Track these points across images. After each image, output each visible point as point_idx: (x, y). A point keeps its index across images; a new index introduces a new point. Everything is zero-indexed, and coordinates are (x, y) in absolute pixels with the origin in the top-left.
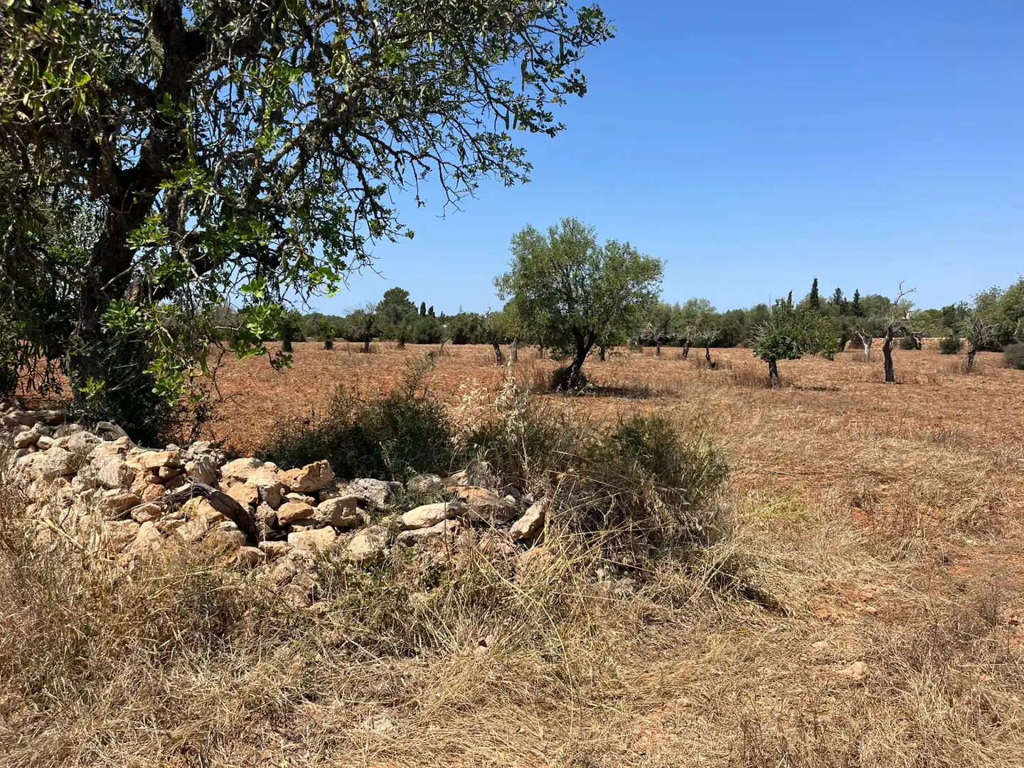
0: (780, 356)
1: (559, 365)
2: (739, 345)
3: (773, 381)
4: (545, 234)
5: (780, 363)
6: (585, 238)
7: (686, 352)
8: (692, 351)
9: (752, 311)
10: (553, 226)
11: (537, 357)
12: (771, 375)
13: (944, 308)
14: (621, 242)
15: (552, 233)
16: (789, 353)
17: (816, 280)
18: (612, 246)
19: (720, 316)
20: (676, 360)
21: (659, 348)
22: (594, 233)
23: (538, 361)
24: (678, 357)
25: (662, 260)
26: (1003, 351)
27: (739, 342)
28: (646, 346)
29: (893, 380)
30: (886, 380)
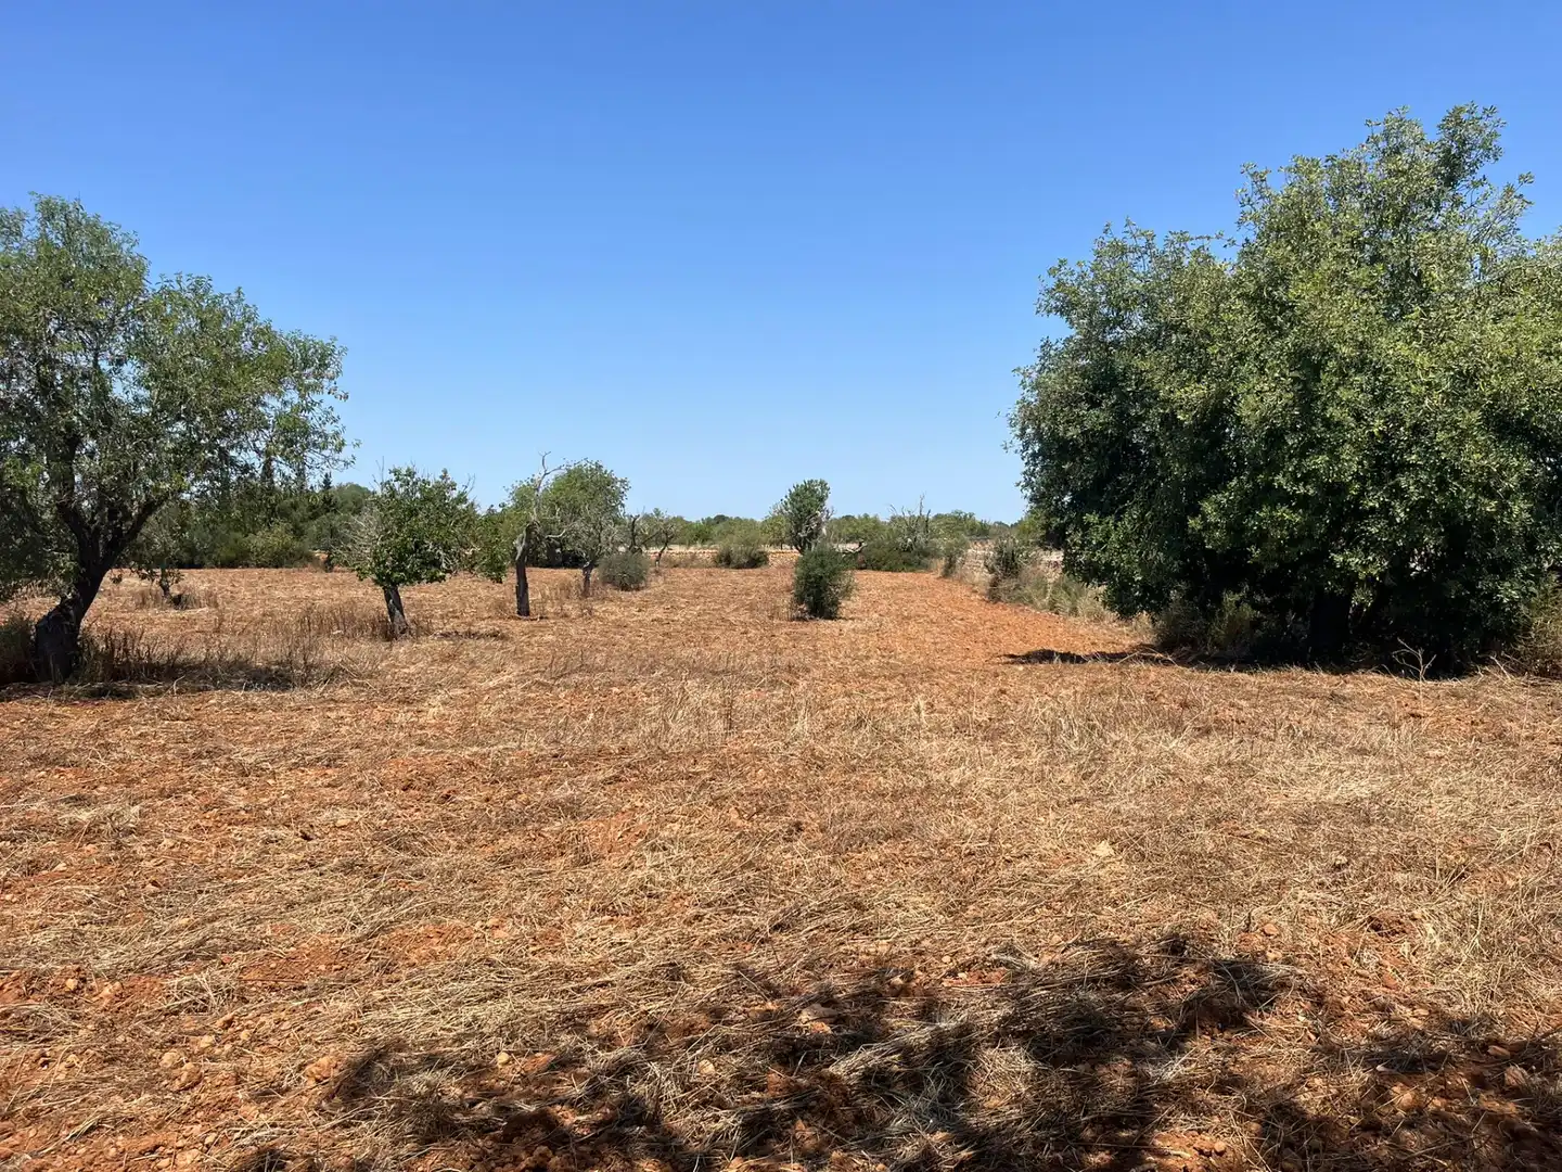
0: (410, 578)
3: (393, 626)
12: (390, 614)
29: (528, 613)
30: (519, 613)
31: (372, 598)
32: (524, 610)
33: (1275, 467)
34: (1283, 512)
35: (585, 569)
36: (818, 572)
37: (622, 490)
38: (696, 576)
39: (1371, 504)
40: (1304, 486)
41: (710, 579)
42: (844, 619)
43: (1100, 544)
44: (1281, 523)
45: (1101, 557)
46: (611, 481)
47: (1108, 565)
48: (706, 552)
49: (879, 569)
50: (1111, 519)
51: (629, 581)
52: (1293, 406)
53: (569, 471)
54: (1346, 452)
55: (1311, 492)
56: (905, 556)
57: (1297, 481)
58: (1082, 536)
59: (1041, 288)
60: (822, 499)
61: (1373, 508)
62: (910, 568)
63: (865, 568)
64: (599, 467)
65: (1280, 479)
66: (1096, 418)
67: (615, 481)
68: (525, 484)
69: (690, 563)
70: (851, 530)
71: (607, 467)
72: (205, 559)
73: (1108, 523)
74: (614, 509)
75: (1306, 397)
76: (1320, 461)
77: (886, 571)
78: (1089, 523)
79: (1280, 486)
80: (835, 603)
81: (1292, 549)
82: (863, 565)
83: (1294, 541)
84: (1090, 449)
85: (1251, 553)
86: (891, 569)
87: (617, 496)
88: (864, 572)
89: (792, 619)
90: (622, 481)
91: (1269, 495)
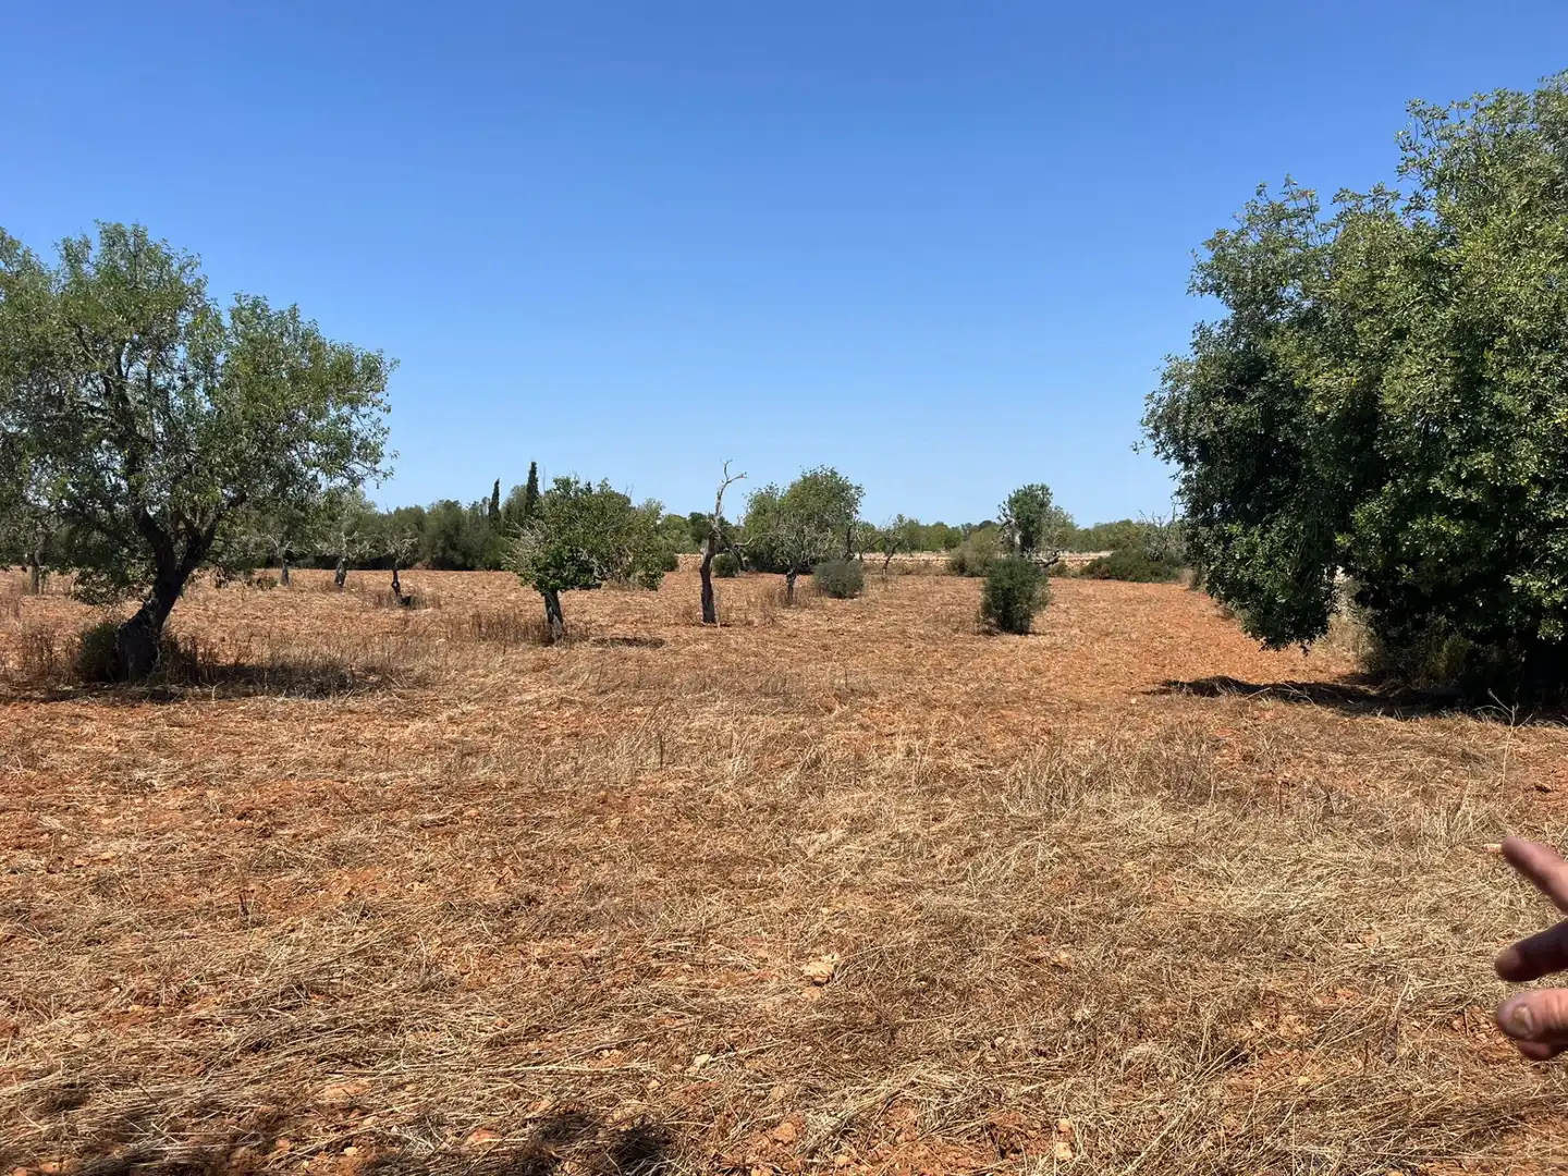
0: (568, 584)
1: (96, 617)
2: (418, 564)
3: (552, 630)
4: (51, 261)
5: (570, 599)
6: (174, 281)
7: (340, 578)
8: (353, 576)
9: (434, 512)
10: (76, 238)
11: (25, 590)
12: (550, 620)
13: (692, 514)
14: (277, 305)
15: (73, 257)
16: (582, 578)
17: (533, 465)
18: (252, 312)
19: (383, 517)
20: (323, 592)
21: (286, 572)
22: (198, 273)
23: (28, 598)
24: (327, 588)
25: (387, 360)
26: (812, 573)
27: (418, 560)
28: (258, 567)
29: (713, 621)
30: (705, 621)
31: (532, 604)
32: (709, 617)
33: (1430, 468)
34: (1438, 522)
35: (789, 577)
36: (1006, 584)
37: (857, 496)
38: (922, 584)
39: (1554, 514)
40: (1464, 490)
41: (937, 587)
42: (1034, 633)
43: (1243, 560)
44: (1437, 537)
45: (1244, 574)
46: (845, 488)
47: (1251, 582)
48: (940, 559)
49: (1123, 579)
50: (1256, 530)
51: (843, 588)
52: (1452, 394)
53: (804, 478)
54: (1523, 448)
55: (1475, 497)
56: (1154, 565)
57: (1459, 482)
58: (1224, 550)
59: (1194, 264)
60: (1043, 505)
61: (1557, 519)
62: (1158, 579)
63: (1107, 578)
64: (834, 474)
65: (1436, 482)
66: (1238, 414)
67: (850, 487)
68: (764, 491)
69: (921, 570)
70: (1111, 537)
71: (842, 474)
72: (477, 561)
73: (1253, 534)
74: (849, 517)
75: (1471, 384)
76: (1484, 459)
77: (1132, 581)
78: (1231, 535)
79: (1437, 491)
80: (1028, 617)
81: (1456, 569)
82: (1107, 575)
83: (1454, 559)
84: (1231, 450)
85: (1401, 573)
86: (1137, 579)
87: (851, 503)
88: (1106, 582)
89: (979, 633)
90: (857, 488)
91: (1424, 502)
